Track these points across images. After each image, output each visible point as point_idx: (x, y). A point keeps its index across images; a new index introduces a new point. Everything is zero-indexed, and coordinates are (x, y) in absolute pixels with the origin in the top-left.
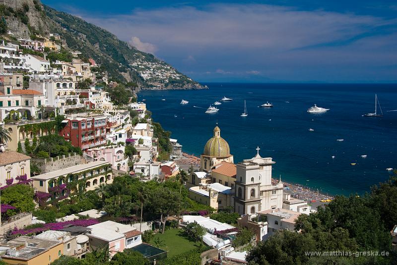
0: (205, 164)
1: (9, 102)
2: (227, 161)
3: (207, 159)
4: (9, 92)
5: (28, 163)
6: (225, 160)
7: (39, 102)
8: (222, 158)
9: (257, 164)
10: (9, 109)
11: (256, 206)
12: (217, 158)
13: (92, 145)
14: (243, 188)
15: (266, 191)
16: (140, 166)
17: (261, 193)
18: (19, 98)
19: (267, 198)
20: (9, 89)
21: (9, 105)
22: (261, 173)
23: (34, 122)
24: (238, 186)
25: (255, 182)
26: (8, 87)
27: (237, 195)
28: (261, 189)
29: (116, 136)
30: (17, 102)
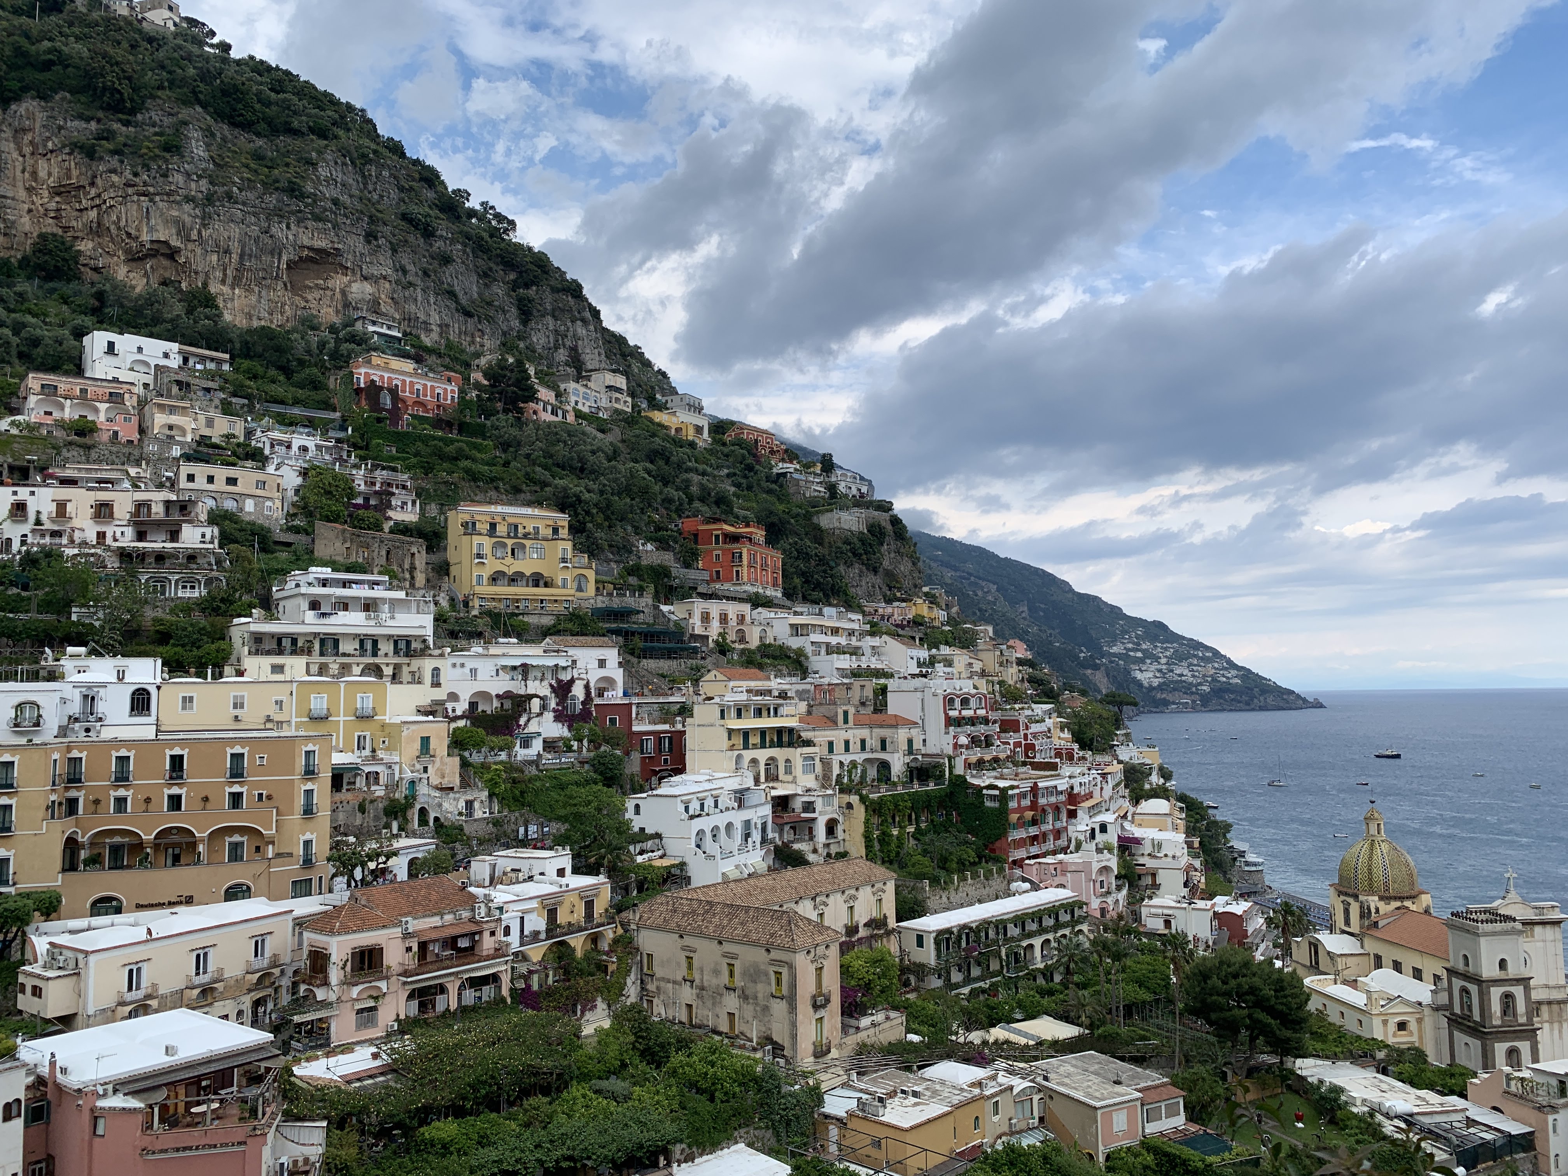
0: (1347, 912)
1: (847, 743)
2: (1413, 907)
3: (1351, 900)
4: (846, 721)
5: (891, 887)
6: (1408, 903)
7: (910, 742)
8: (1395, 898)
9: (1514, 920)
10: (847, 759)
11: (1524, 1047)
12: (1381, 898)
13: (1034, 850)
14: (1473, 988)
15: (1550, 1003)
16: (1160, 911)
17: (1535, 1008)
18: (864, 733)
19: (1556, 1025)
20: (846, 713)
21: (847, 749)
22: (1527, 947)
23: (900, 790)
24: (1457, 983)
25: (1512, 971)
26: (845, 708)
27: (1457, 1010)
28: (1535, 996)
29: (1093, 830)
30: (863, 742)
